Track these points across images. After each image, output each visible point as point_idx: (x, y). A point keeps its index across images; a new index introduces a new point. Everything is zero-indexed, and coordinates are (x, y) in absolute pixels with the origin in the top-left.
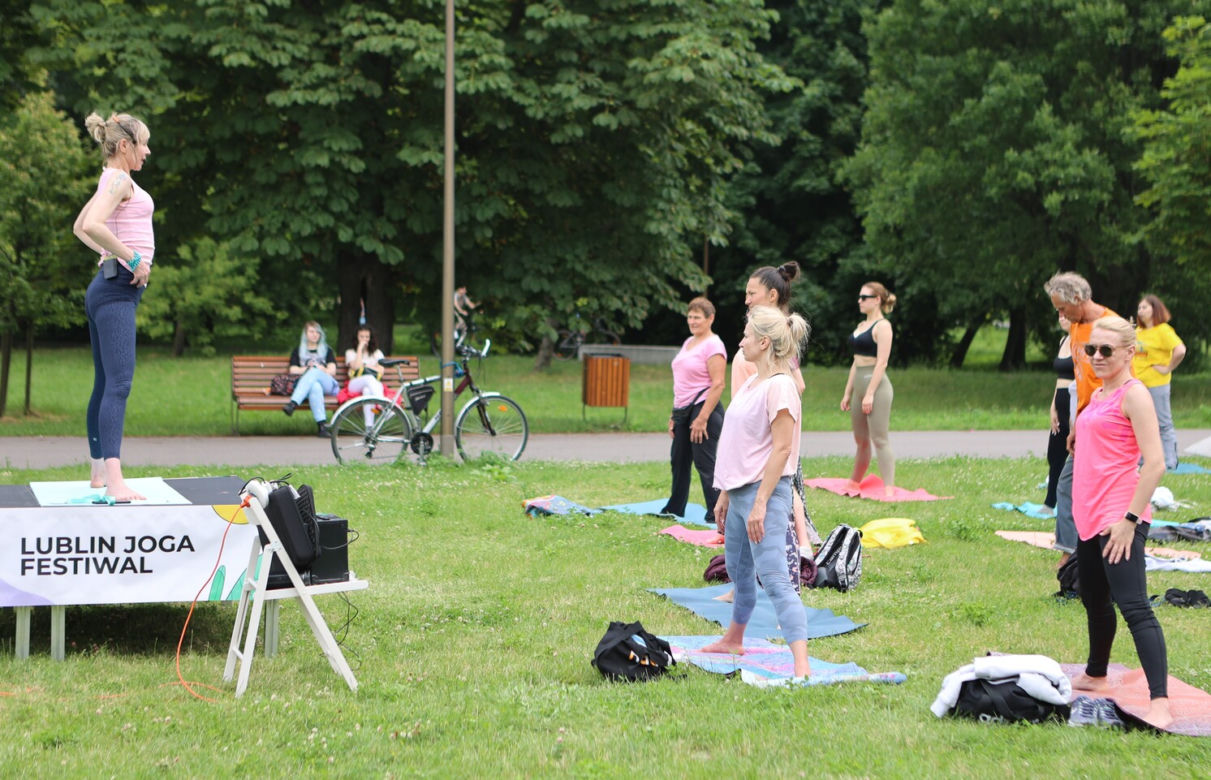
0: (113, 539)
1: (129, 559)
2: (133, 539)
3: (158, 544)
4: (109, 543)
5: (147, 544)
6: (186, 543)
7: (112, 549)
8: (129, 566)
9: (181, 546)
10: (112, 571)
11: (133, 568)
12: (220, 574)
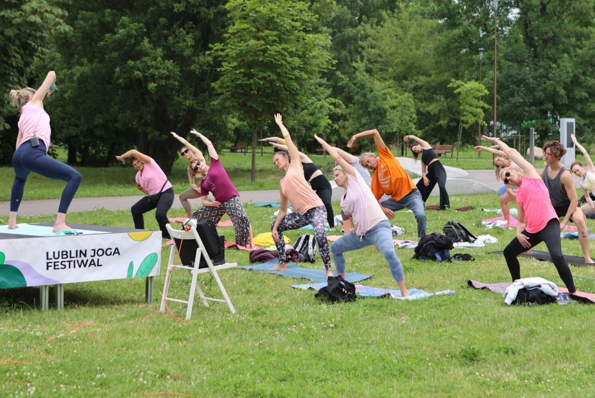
0: (86, 251)
1: (93, 260)
2: (94, 250)
3: (105, 252)
4: (84, 253)
5: (100, 252)
6: (117, 251)
7: (85, 255)
8: (93, 263)
9: (115, 253)
10: (85, 266)
11: (94, 264)
12: (131, 266)
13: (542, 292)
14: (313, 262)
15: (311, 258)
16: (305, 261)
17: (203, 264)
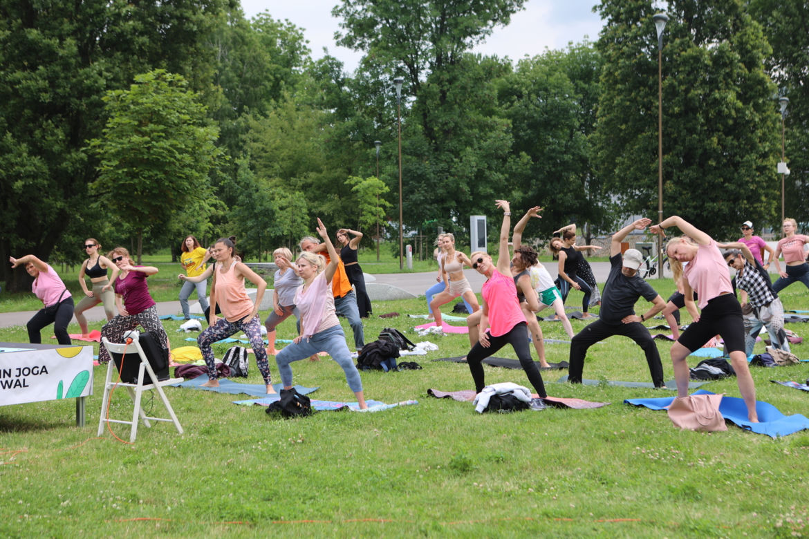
0: (10, 370)
1: (18, 380)
2: (20, 369)
3: (31, 371)
4: (8, 372)
5: (26, 372)
6: (44, 370)
7: (9, 375)
8: (18, 384)
9: (42, 372)
10: (10, 387)
11: (20, 385)
12: (61, 385)
13: (515, 398)
14: (245, 376)
15: (243, 372)
16: (237, 375)
17: (148, 380)
